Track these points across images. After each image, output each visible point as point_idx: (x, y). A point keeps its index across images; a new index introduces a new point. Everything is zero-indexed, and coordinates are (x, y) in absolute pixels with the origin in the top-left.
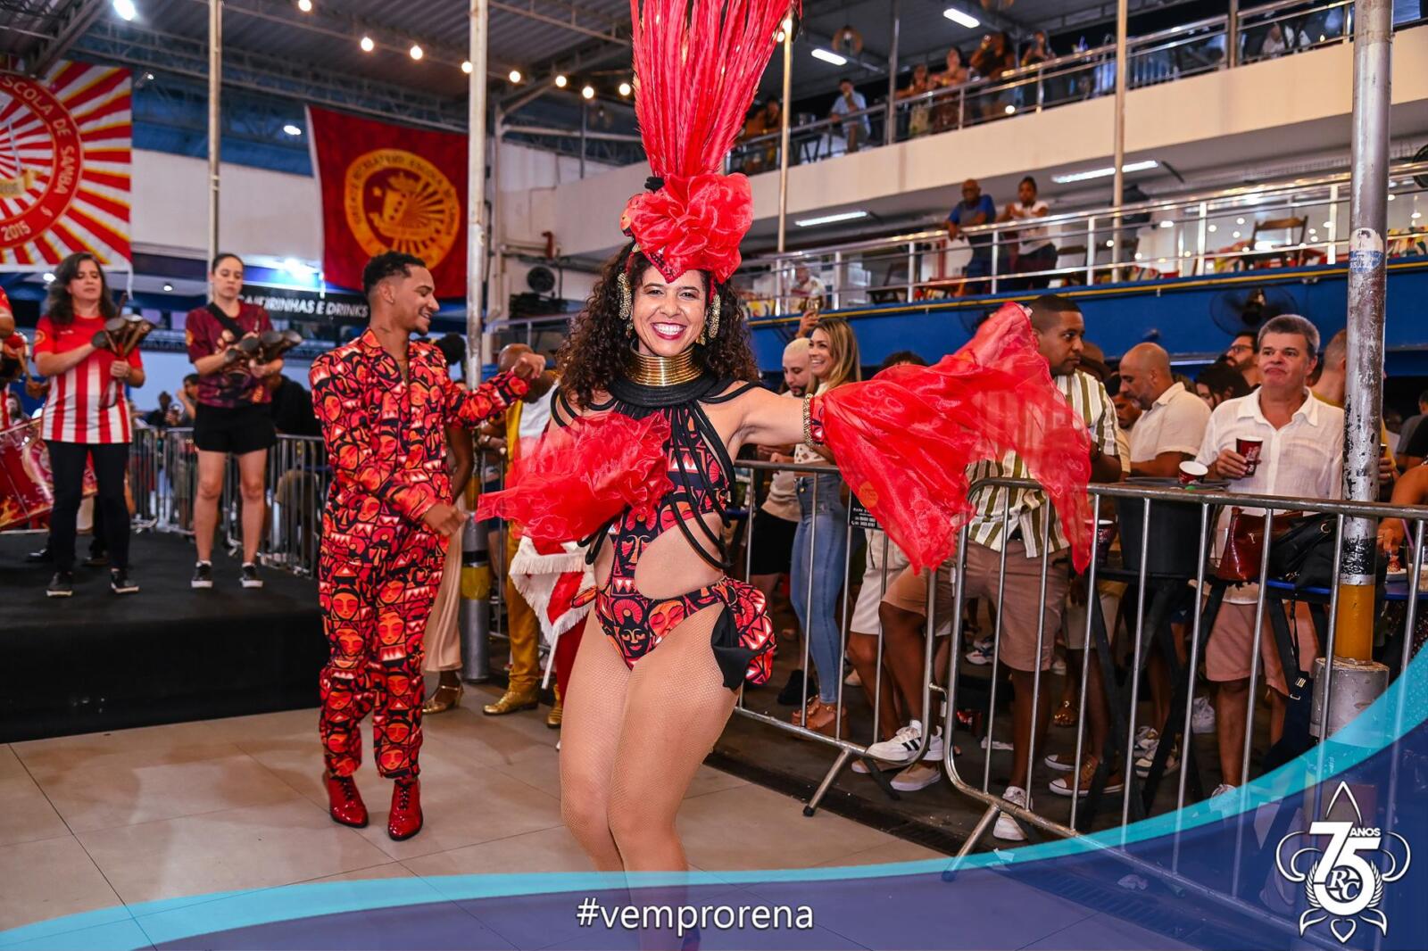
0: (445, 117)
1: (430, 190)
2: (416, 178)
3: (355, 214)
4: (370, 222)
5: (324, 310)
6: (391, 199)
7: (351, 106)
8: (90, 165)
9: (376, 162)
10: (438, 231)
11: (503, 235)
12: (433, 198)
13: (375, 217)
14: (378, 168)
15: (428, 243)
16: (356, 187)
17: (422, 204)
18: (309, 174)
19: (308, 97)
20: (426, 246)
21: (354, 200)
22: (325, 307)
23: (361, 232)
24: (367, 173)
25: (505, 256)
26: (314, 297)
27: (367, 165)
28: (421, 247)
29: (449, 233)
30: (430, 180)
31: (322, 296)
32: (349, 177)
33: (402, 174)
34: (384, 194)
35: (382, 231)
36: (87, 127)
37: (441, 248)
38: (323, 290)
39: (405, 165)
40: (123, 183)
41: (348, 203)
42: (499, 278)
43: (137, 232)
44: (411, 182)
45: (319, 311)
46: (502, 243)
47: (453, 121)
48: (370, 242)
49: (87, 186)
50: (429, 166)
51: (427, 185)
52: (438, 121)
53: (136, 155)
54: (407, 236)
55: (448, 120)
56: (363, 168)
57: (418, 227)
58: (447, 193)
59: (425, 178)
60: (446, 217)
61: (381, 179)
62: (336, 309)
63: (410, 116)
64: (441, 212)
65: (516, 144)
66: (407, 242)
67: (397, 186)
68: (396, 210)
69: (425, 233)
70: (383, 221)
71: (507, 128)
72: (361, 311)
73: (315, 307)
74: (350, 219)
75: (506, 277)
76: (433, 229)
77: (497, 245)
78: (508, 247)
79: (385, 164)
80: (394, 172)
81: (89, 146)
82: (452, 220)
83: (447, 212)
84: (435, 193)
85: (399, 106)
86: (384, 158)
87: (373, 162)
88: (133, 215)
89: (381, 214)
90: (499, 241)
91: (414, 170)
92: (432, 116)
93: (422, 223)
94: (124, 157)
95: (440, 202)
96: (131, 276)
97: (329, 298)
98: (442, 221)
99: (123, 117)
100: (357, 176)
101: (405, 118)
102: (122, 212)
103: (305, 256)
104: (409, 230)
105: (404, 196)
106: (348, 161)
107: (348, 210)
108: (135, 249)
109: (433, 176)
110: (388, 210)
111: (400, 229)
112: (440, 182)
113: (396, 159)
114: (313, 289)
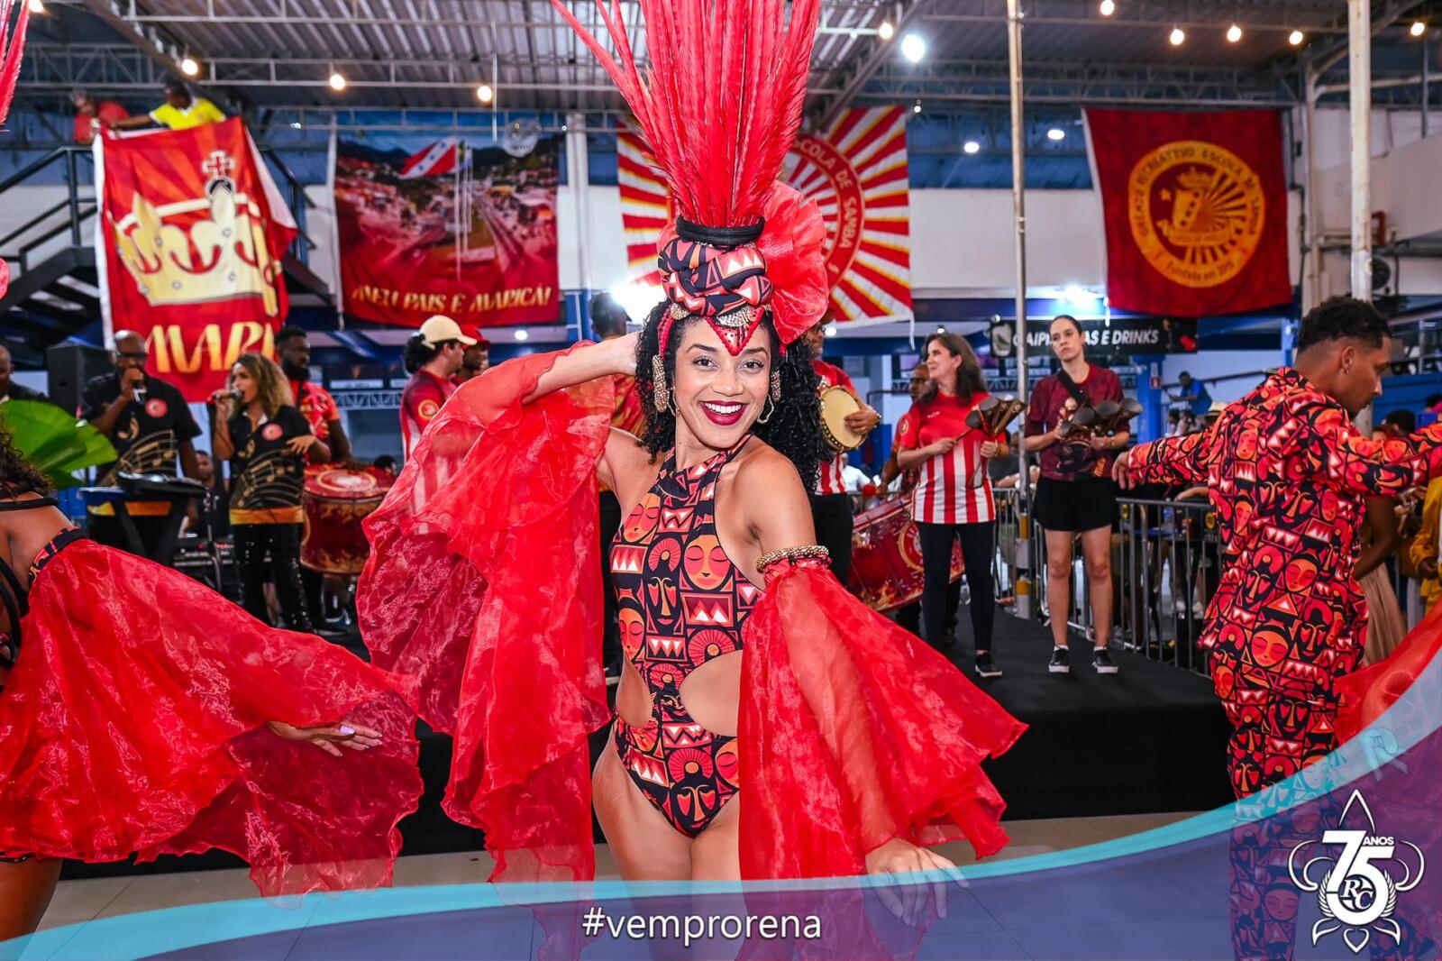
0: (1242, 90)
1: (1228, 183)
2: (1210, 171)
3: (1141, 225)
4: (1158, 232)
5: (1110, 340)
6: (1182, 200)
7: (1131, 100)
8: (871, 214)
9: (1163, 159)
10: (1239, 231)
11: (1320, 224)
12: (1232, 193)
13: (1163, 224)
14: (1165, 167)
15: (1228, 246)
16: (1140, 193)
17: (1218, 201)
18: (1089, 186)
19: (1086, 98)
20: (1225, 251)
21: (1139, 208)
22: (1111, 336)
23: (1149, 245)
24: (1152, 176)
25: (1323, 250)
26: (1098, 326)
27: (1151, 166)
28: (1219, 253)
29: (1252, 232)
30: (1227, 170)
31: (1108, 324)
32: (1134, 184)
33: (1193, 169)
34: (1173, 197)
35: (1173, 241)
36: (867, 175)
37: (1244, 251)
38: (1108, 317)
39: (1197, 158)
40: (901, 228)
41: (1133, 212)
42: (1316, 279)
43: (916, 278)
44: (1205, 177)
45: (1104, 342)
46: (1318, 236)
47: (1254, 94)
48: (1159, 255)
49: (869, 236)
50: (1225, 154)
51: (1224, 177)
52: (1235, 97)
53: (914, 196)
54: (1203, 243)
55: (1246, 95)
56: (1148, 170)
57: (1215, 229)
58: (1248, 183)
59: (1221, 169)
60: (1248, 213)
61: (1169, 180)
62: (1122, 337)
63: (1201, 97)
64: (1243, 207)
65: (1333, 108)
66: (1203, 248)
67: (1187, 185)
68: (1188, 214)
69: (1224, 235)
70: (1174, 229)
71: (1323, 89)
72: (1150, 337)
73: (1100, 337)
74: (1136, 232)
75: (1325, 276)
76: (1233, 231)
77: (1313, 238)
78: (1327, 238)
79: (1174, 161)
80: (1184, 168)
81: (868, 195)
82: (1256, 215)
83: (1249, 206)
84: (1234, 185)
85: (1186, 89)
86: (1169, 154)
87: (1158, 160)
88: (912, 260)
89: (1171, 222)
90: (1315, 233)
91: (1207, 161)
92: (1227, 94)
93: (1219, 224)
94: (901, 200)
95: (1240, 195)
96: (913, 323)
97: (1115, 325)
98: (1243, 219)
99: (899, 158)
100: (1141, 181)
101: (1194, 101)
102: (901, 258)
103: (1089, 282)
104: (1204, 235)
105: (1196, 195)
106: (1131, 163)
107: (1134, 222)
108: (915, 296)
109: (1231, 166)
110: (1179, 216)
111: (1193, 235)
112: (1239, 172)
113: (1185, 153)
114: (1097, 317)
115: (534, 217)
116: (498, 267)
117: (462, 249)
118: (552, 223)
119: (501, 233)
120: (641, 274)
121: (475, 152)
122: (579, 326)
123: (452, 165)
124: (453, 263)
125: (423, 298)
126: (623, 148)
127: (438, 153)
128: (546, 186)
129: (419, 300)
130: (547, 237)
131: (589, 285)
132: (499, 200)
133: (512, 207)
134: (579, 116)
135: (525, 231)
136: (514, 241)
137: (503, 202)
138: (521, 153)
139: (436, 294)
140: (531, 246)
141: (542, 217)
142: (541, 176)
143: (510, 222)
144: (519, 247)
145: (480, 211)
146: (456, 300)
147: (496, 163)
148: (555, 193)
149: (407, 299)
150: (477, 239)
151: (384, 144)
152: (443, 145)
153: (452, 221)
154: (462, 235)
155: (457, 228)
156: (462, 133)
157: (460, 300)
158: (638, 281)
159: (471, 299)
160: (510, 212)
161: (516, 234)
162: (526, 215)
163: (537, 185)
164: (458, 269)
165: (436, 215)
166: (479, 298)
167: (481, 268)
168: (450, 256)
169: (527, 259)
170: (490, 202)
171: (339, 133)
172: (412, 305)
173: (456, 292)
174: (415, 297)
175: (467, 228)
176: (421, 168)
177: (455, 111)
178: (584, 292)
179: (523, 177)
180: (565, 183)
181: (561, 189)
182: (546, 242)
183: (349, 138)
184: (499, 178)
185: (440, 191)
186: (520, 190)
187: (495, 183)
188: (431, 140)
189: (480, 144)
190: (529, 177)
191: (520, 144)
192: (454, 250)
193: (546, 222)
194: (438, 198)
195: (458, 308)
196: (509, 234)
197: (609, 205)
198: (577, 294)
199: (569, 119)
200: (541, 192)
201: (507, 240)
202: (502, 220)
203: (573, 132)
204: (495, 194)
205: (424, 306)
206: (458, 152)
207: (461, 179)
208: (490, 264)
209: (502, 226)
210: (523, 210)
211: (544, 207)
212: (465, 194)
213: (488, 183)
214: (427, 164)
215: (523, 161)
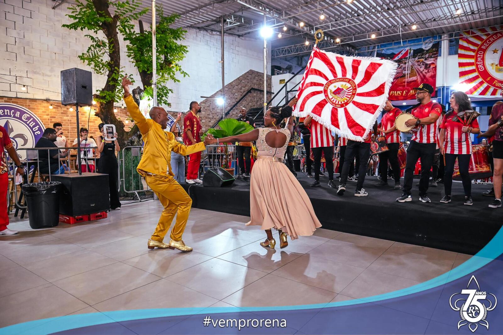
115: (430, 67)
116: (418, 82)
117: (407, 78)
118: (435, 68)
119: (419, 72)
120: (464, 80)
121: (414, 50)
122: (441, 97)
123: (407, 55)
124: (405, 82)
125: (395, 92)
126: (461, 42)
127: (403, 52)
128: (434, 57)
129: (394, 93)
130: (433, 72)
131: (445, 85)
132: (419, 63)
133: (423, 65)
134: (445, 35)
135: (426, 71)
136: (423, 74)
137: (420, 63)
138: (427, 49)
139: (399, 91)
140: (428, 75)
141: (432, 66)
142: (432, 55)
143: (422, 69)
144: (424, 76)
145: (414, 67)
146: (405, 92)
147: (420, 53)
148: (437, 59)
149: (391, 92)
150: (412, 74)
151: (389, 52)
152: (405, 50)
153: (405, 70)
154: (407, 74)
155: (406, 72)
156: (411, 46)
157: (406, 92)
158: (462, 82)
159: (409, 91)
160: (422, 66)
161: (424, 72)
162: (427, 66)
163: (431, 57)
164: (406, 84)
165: (401, 69)
166: (411, 91)
167: (412, 83)
168: (404, 80)
169: (427, 79)
170: (416, 64)
171: (377, 51)
172: (392, 94)
173: (405, 90)
174: (393, 92)
175: (409, 72)
176: (398, 57)
177: (407, 40)
178: (444, 87)
179: (427, 56)
180: (440, 56)
181: (439, 58)
182: (433, 74)
183: (380, 52)
184: (420, 57)
185: (402, 63)
186: (426, 59)
187: (418, 59)
188: (402, 49)
189: (416, 48)
190: (429, 55)
191: (427, 46)
192: (405, 78)
193: (433, 68)
194: (402, 65)
195: (405, 94)
196: (421, 72)
197: (455, 60)
198: (441, 88)
199: (443, 37)
200: (432, 59)
201: (421, 74)
202: (420, 69)
203: (444, 40)
204: (419, 61)
205: (395, 94)
206: (409, 51)
207: (409, 58)
208: (415, 81)
209: (420, 70)
210: (427, 64)
211: (433, 64)
212: (409, 63)
213: (416, 59)
214: (400, 56)
215: (427, 51)
